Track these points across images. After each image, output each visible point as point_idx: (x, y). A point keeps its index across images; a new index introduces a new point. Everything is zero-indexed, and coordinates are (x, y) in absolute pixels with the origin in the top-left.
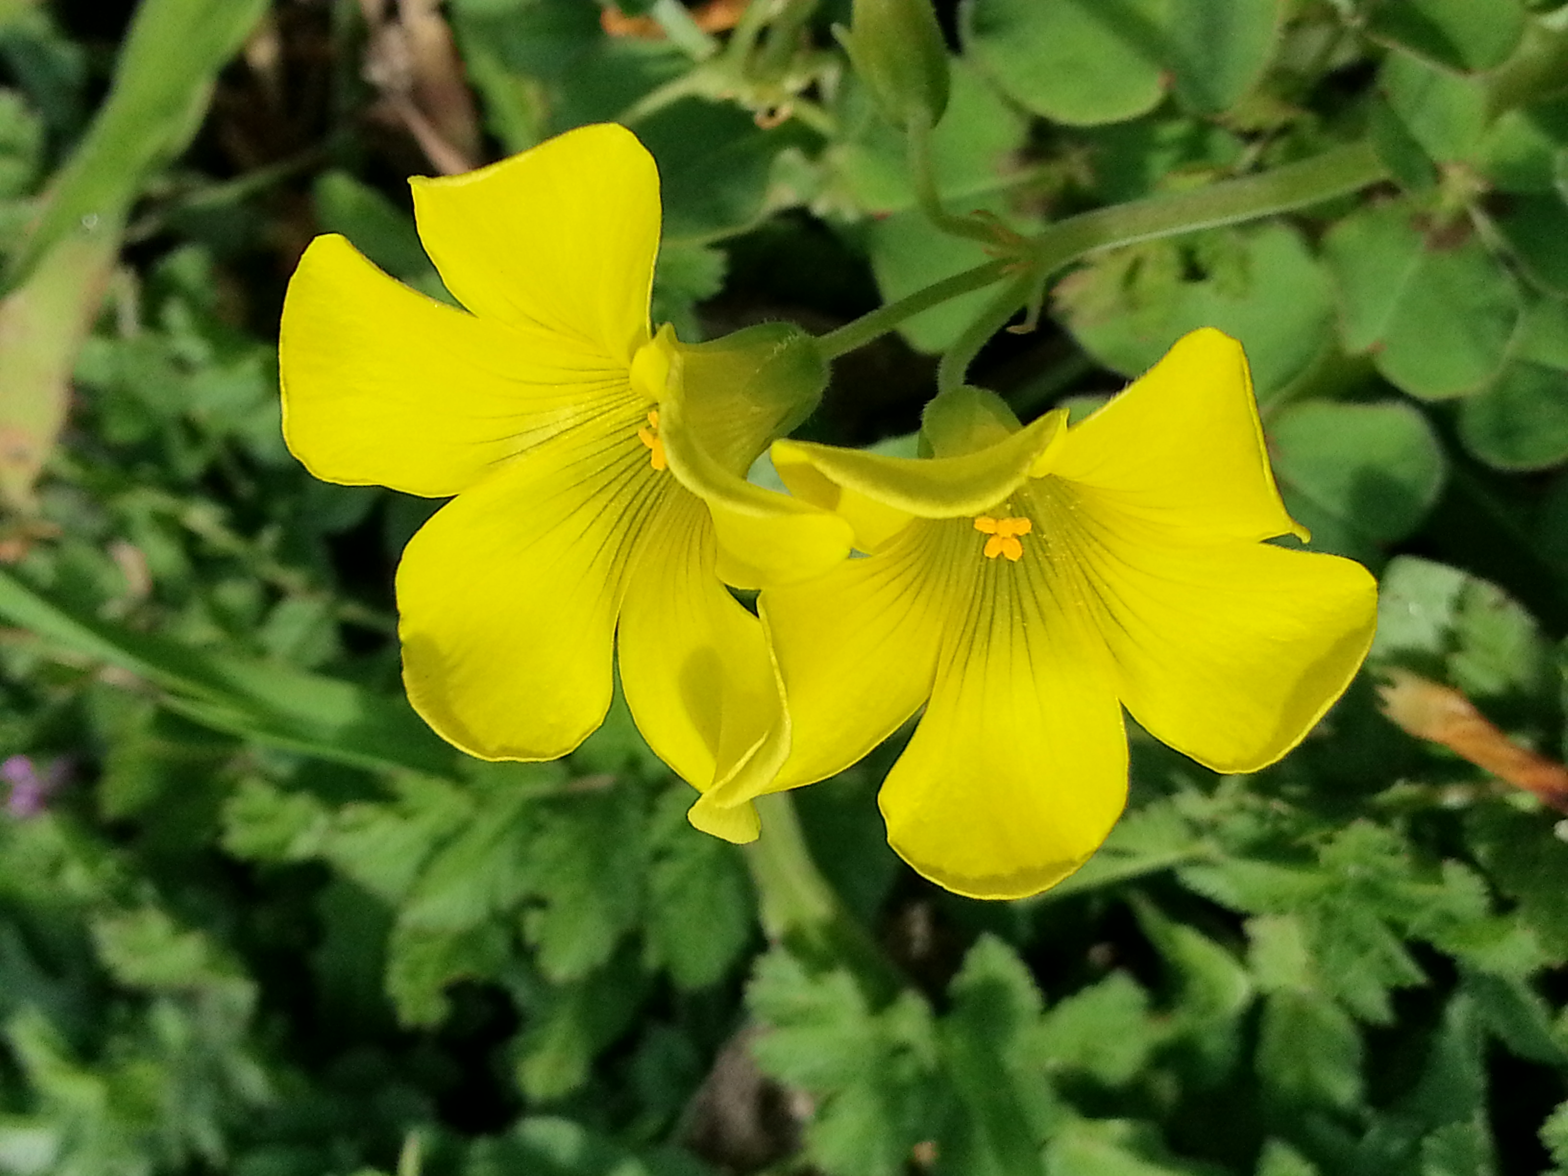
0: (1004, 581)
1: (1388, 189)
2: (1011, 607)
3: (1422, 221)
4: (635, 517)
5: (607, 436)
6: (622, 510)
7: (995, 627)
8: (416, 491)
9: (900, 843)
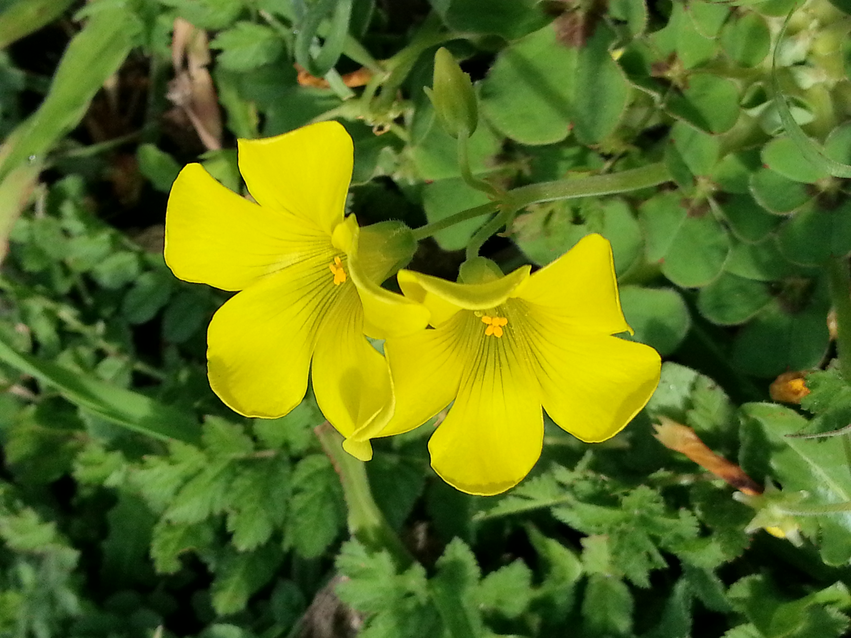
0: (492, 347)
1: (672, 186)
2: (495, 359)
3: (686, 202)
4: (324, 305)
5: (314, 268)
6: (318, 303)
7: (487, 368)
8: (222, 287)
9: (436, 466)
